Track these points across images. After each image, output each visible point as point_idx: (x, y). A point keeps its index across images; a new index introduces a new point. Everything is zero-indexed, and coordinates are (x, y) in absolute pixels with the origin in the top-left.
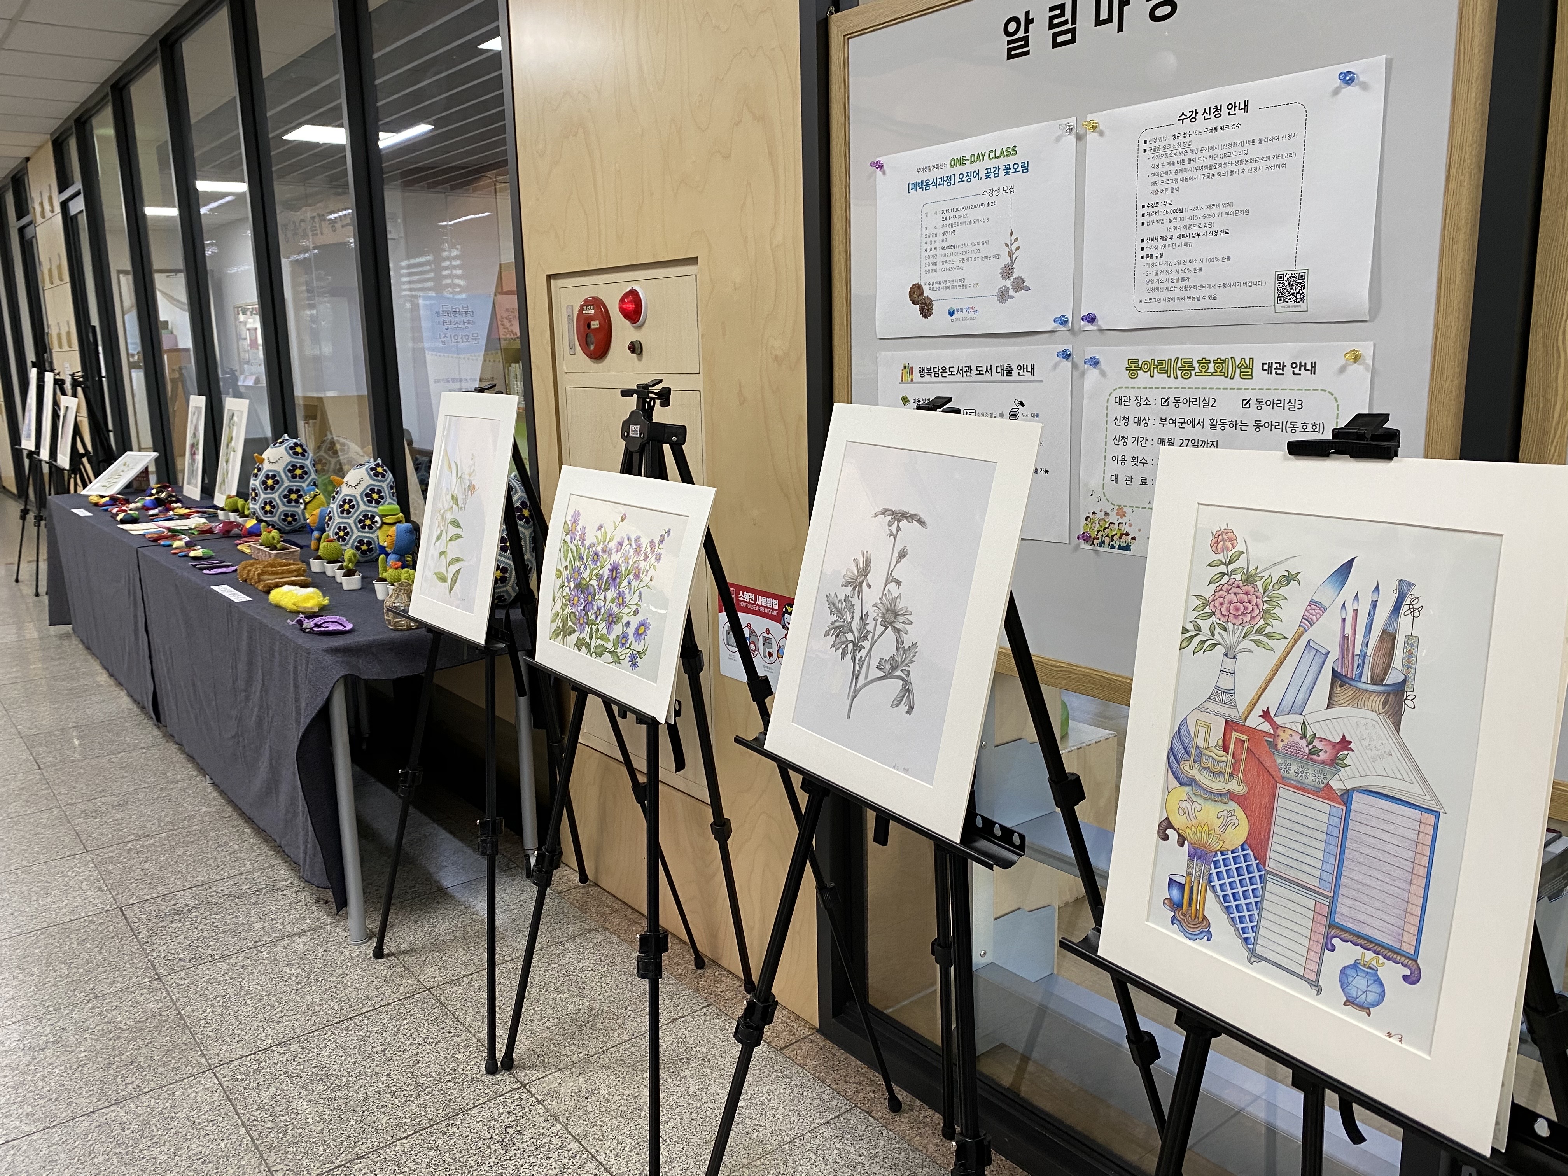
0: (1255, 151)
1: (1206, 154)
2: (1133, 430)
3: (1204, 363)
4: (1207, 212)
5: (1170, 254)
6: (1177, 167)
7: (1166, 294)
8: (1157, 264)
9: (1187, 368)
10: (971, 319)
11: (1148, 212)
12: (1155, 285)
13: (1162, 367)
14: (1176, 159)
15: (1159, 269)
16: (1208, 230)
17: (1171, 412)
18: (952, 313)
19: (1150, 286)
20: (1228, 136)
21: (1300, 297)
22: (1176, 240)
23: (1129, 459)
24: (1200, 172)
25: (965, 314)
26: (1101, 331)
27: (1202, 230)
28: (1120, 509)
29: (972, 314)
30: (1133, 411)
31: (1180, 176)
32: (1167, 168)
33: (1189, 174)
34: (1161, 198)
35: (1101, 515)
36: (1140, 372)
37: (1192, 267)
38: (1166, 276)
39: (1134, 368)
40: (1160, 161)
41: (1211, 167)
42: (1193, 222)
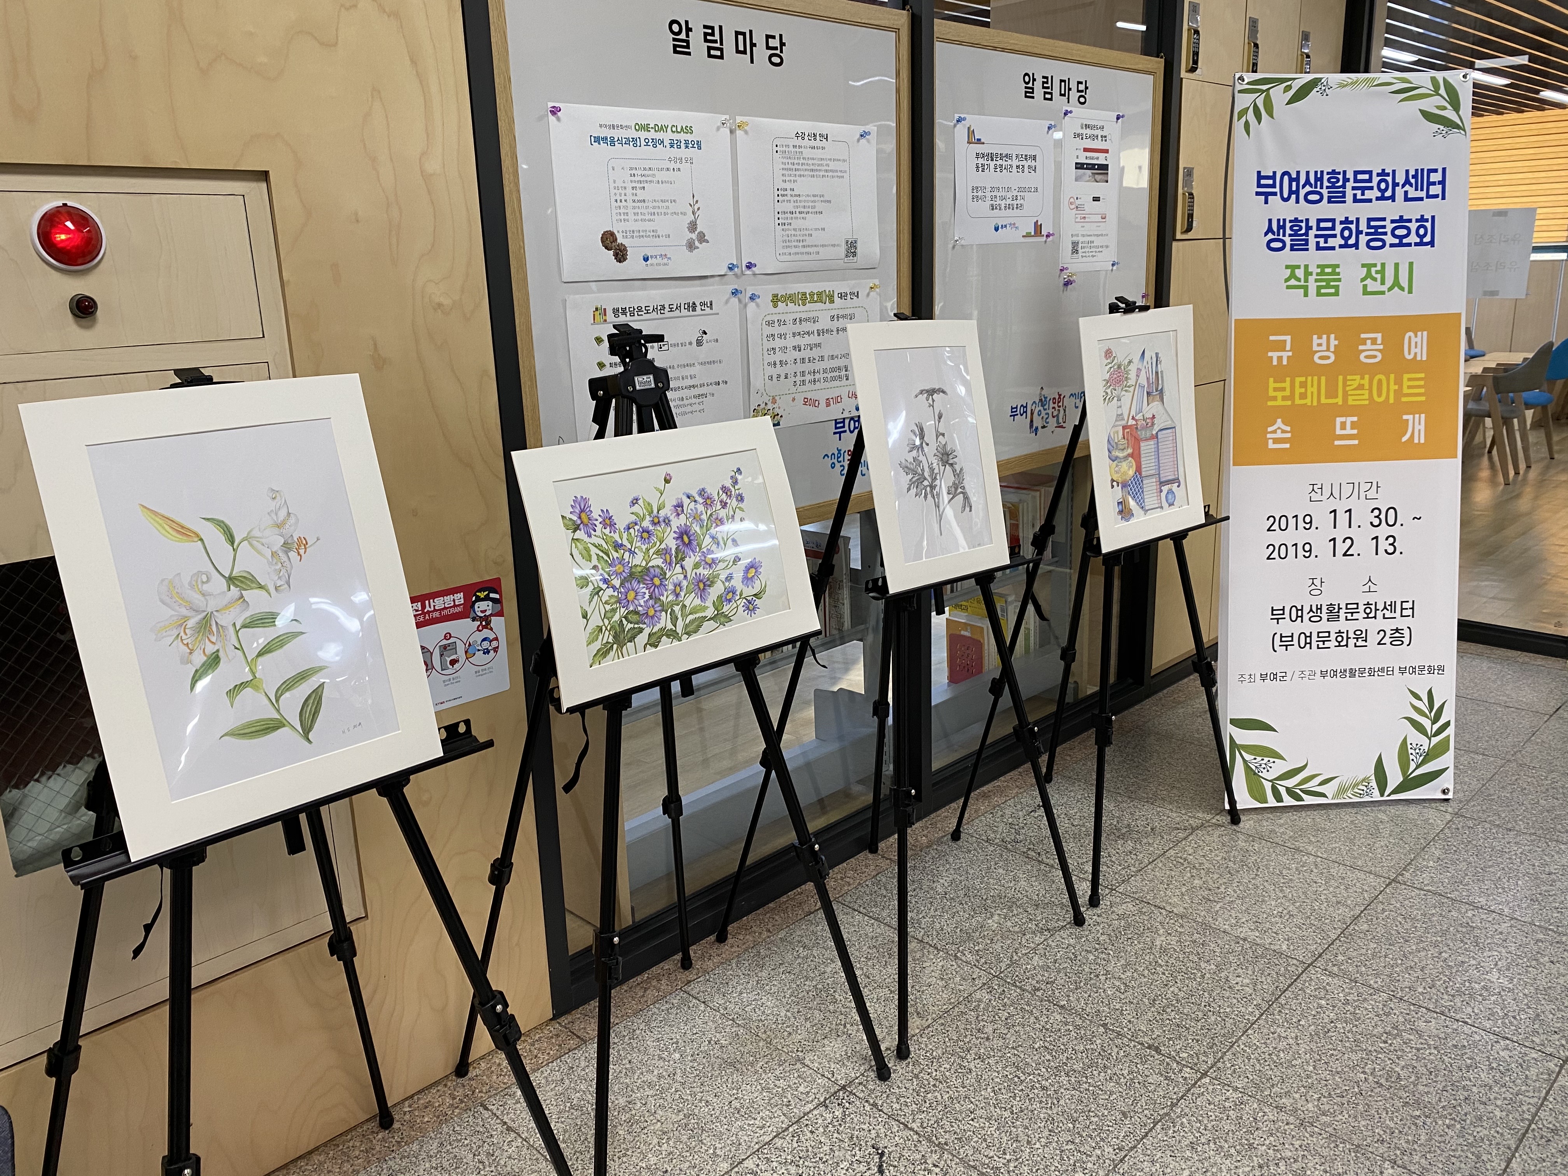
0: (833, 166)
1: (810, 162)
2: (778, 343)
3: (812, 294)
4: (813, 199)
5: (796, 224)
6: (796, 167)
7: (793, 250)
8: (789, 230)
9: (804, 298)
10: (665, 264)
11: (781, 194)
12: (788, 244)
13: (790, 298)
14: (796, 161)
15: (790, 233)
16: (813, 210)
17: (798, 328)
18: (646, 259)
19: (785, 244)
20: (818, 153)
21: (854, 254)
22: (798, 215)
23: (778, 363)
24: (806, 173)
25: (659, 260)
26: (754, 274)
27: (810, 210)
28: (773, 398)
29: (665, 261)
30: (776, 330)
31: (798, 173)
32: (790, 166)
33: (802, 173)
34: (788, 186)
35: (763, 406)
36: (779, 303)
37: (807, 233)
38: (794, 238)
39: (776, 300)
40: (787, 161)
41: (812, 170)
42: (806, 204)
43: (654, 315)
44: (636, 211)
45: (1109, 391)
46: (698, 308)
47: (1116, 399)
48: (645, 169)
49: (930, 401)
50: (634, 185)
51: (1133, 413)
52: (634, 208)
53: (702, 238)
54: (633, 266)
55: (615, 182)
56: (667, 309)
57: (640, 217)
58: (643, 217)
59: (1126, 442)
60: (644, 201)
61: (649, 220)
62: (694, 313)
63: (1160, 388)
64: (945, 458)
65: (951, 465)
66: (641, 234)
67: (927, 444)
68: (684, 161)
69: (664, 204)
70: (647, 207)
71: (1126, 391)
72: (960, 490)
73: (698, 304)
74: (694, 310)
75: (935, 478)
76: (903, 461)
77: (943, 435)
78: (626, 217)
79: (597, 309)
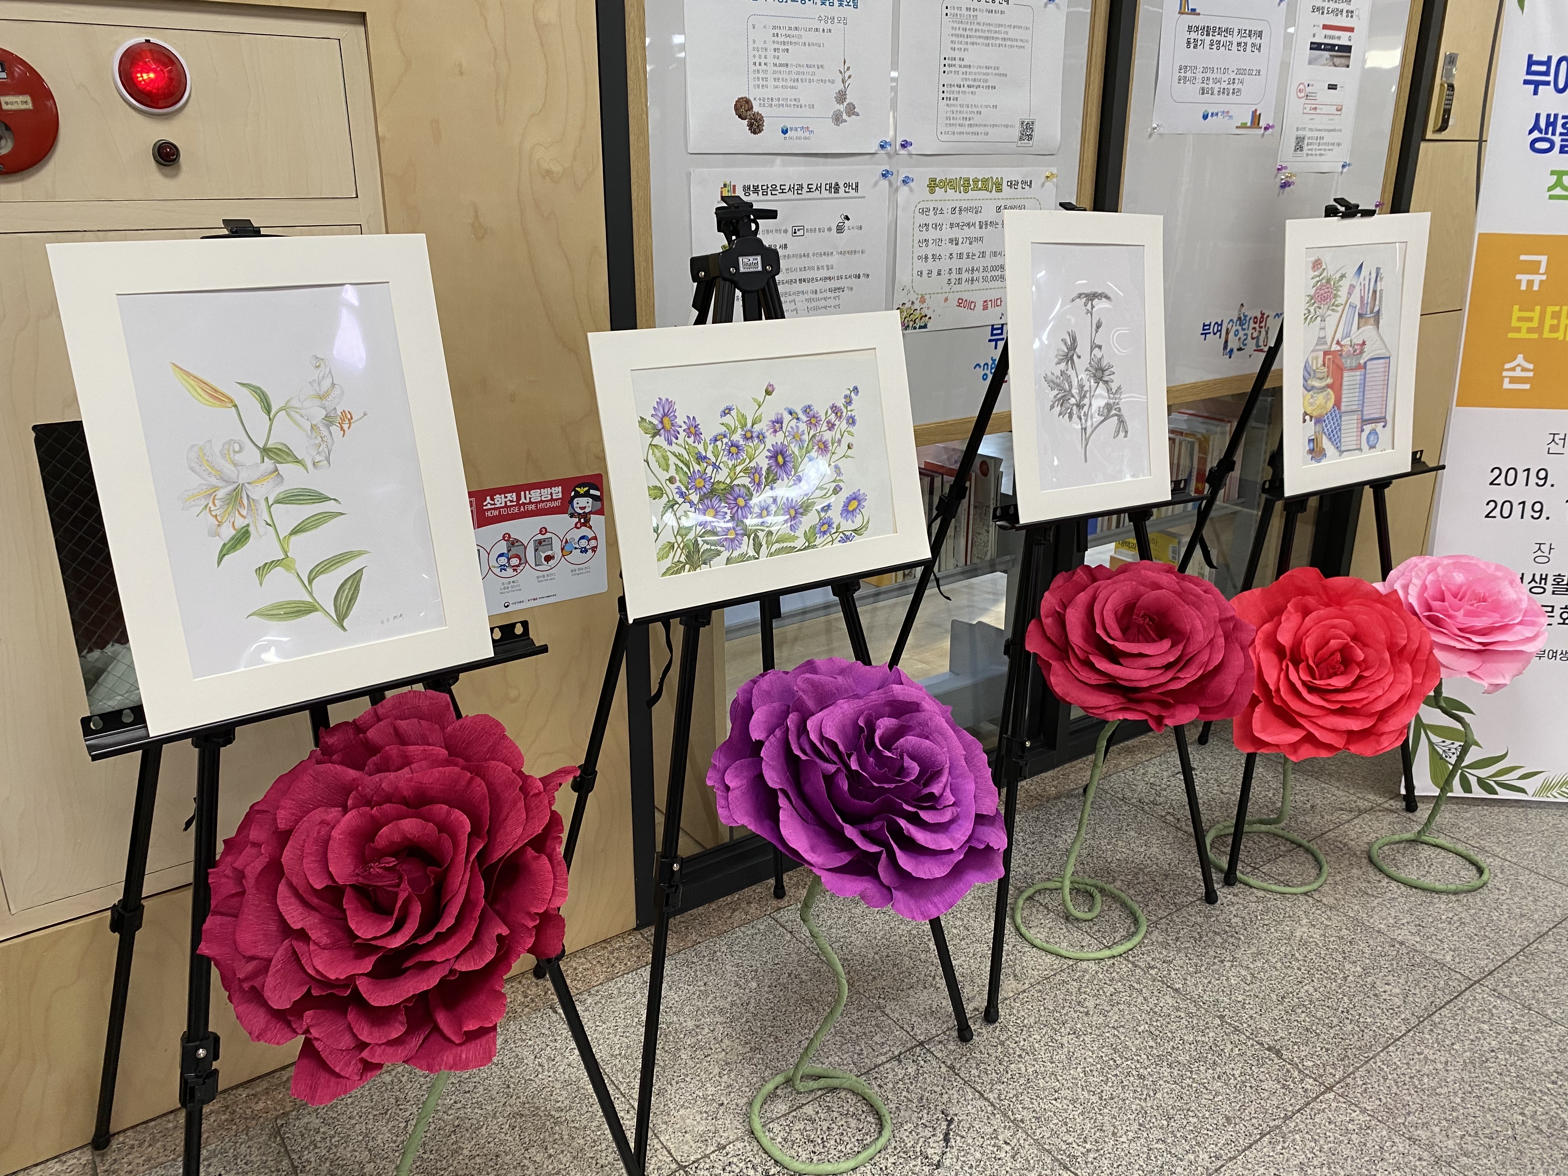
0: (1012, 33)
1: (986, 28)
2: (932, 234)
3: (976, 181)
4: (985, 71)
5: (964, 99)
6: (968, 33)
7: (958, 129)
8: (954, 105)
9: (966, 185)
10: (806, 138)
11: (948, 64)
12: (952, 122)
13: (950, 184)
14: (968, 27)
15: (955, 109)
16: (985, 84)
17: (957, 218)
18: (785, 132)
19: (948, 122)
20: (996, 18)
21: (1030, 137)
22: (966, 89)
23: (930, 256)
24: (981, 41)
25: (800, 133)
26: (910, 155)
27: (981, 84)
28: (922, 297)
29: (807, 134)
30: (931, 219)
31: (969, 40)
32: (961, 32)
33: (974, 40)
34: (957, 54)
35: (908, 305)
36: (937, 189)
37: (975, 110)
38: (959, 115)
39: (933, 185)
40: (957, 26)
41: (987, 38)
42: (977, 77)
43: (790, 195)
44: (776, 76)
45: (1312, 309)
46: (842, 190)
47: (1319, 319)
48: (790, 28)
49: (1089, 306)
50: (776, 46)
51: (1338, 336)
52: (775, 72)
53: (851, 110)
54: (770, 137)
55: (754, 42)
56: (805, 189)
57: (781, 83)
58: (784, 83)
59: (1326, 370)
60: (787, 65)
61: (792, 87)
62: (837, 195)
63: (1376, 309)
64: (1099, 374)
65: (1106, 382)
66: (781, 102)
67: (1079, 357)
68: (836, 21)
69: (810, 70)
70: (790, 73)
71: (1333, 310)
72: (1113, 412)
73: (841, 185)
74: (837, 191)
75: (1085, 396)
76: (1049, 374)
77: (1100, 347)
78: (765, 83)
79: (725, 186)
